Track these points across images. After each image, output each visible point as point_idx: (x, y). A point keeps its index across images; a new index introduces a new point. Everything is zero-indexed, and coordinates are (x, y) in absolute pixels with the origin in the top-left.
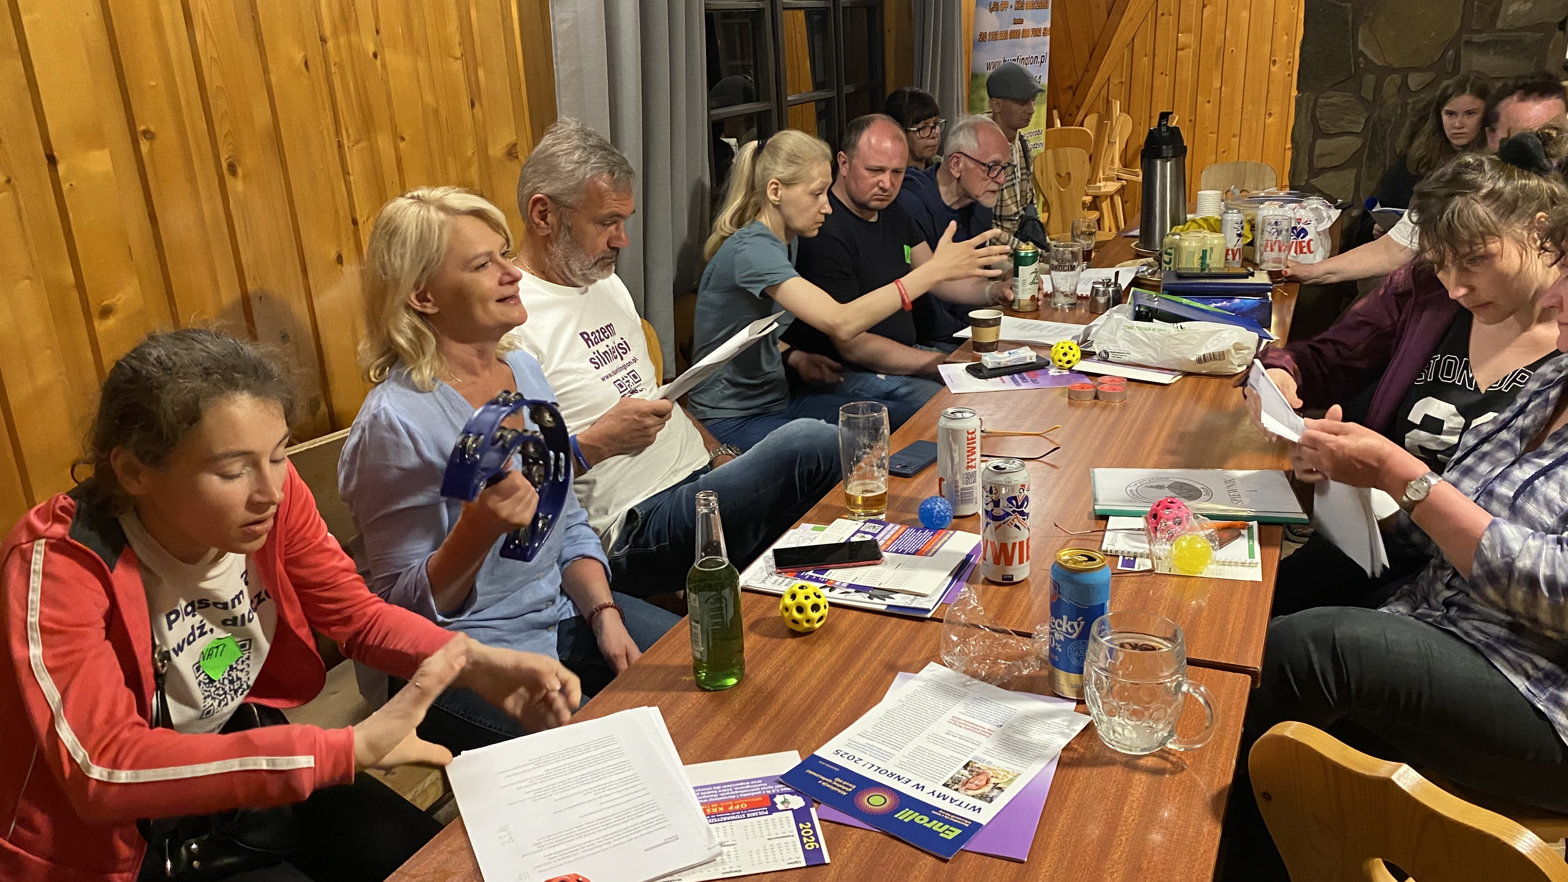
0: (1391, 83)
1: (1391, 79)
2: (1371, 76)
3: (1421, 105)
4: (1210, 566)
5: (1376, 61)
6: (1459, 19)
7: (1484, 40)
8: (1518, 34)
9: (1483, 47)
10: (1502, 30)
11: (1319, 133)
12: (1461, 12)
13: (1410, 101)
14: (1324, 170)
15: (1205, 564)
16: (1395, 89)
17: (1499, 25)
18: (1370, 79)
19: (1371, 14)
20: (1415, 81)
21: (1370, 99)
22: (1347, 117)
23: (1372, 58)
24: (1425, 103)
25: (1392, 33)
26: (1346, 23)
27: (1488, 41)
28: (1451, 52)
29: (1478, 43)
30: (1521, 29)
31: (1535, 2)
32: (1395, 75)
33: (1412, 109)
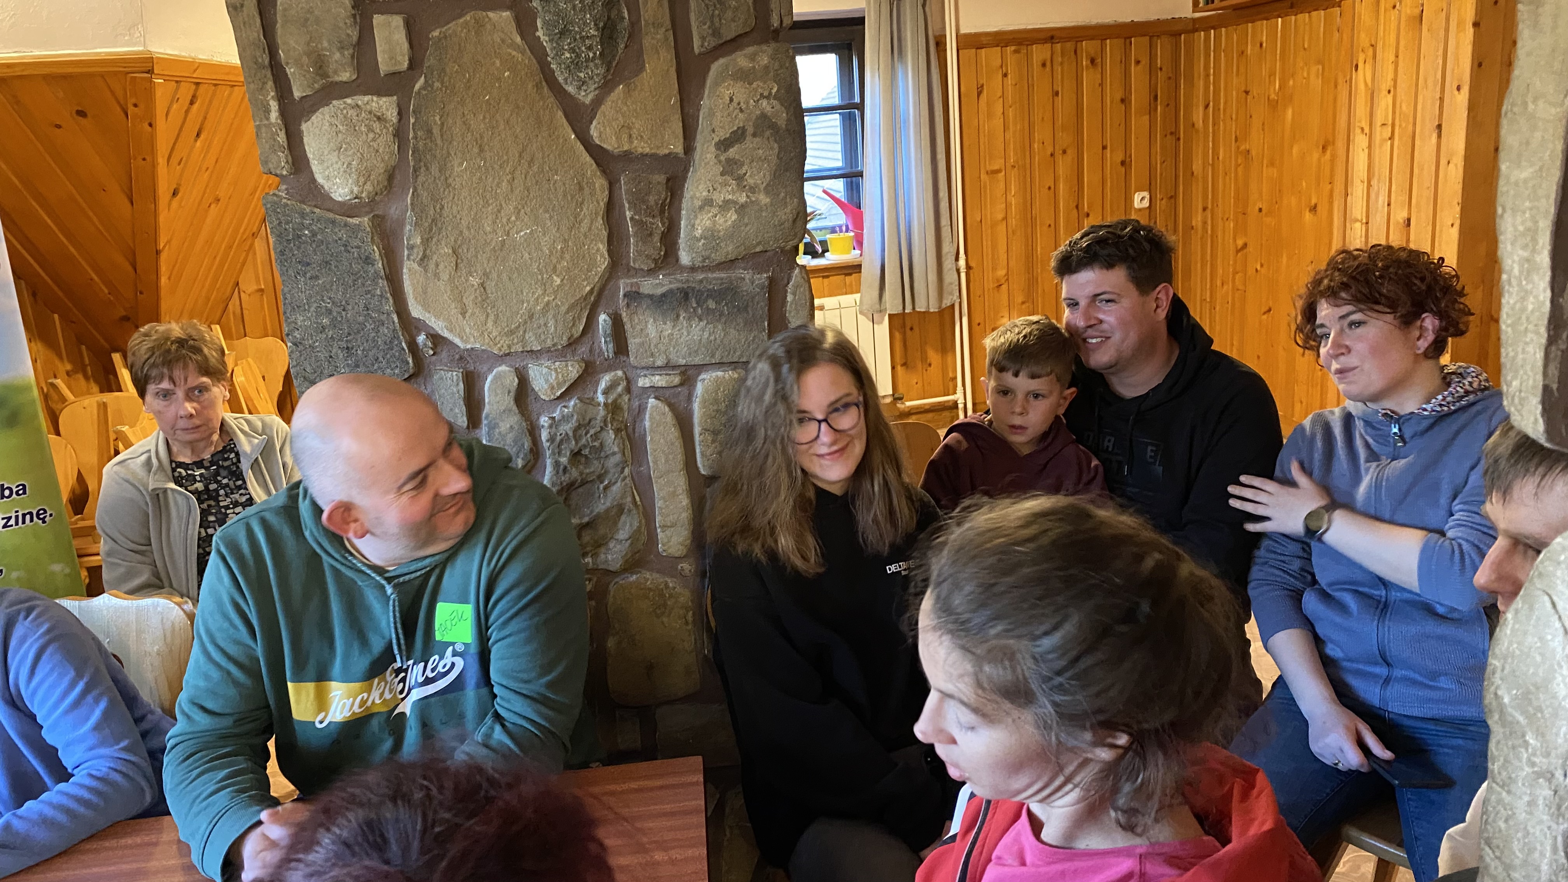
0: (497, 389)
1: (496, 378)
2: (453, 373)
3: (567, 428)
5: (457, 341)
6: (603, 248)
7: (660, 291)
8: (723, 275)
9: (667, 303)
10: (693, 269)
12: (605, 233)
13: (544, 420)
16: (509, 401)
17: (685, 258)
18: (451, 379)
19: (419, 241)
20: (543, 378)
21: (462, 421)
23: (446, 334)
24: (573, 423)
25: (474, 281)
26: (368, 260)
27: (671, 291)
28: (602, 317)
29: (651, 297)
30: (730, 264)
31: (742, 209)
32: (503, 368)
33: (552, 439)
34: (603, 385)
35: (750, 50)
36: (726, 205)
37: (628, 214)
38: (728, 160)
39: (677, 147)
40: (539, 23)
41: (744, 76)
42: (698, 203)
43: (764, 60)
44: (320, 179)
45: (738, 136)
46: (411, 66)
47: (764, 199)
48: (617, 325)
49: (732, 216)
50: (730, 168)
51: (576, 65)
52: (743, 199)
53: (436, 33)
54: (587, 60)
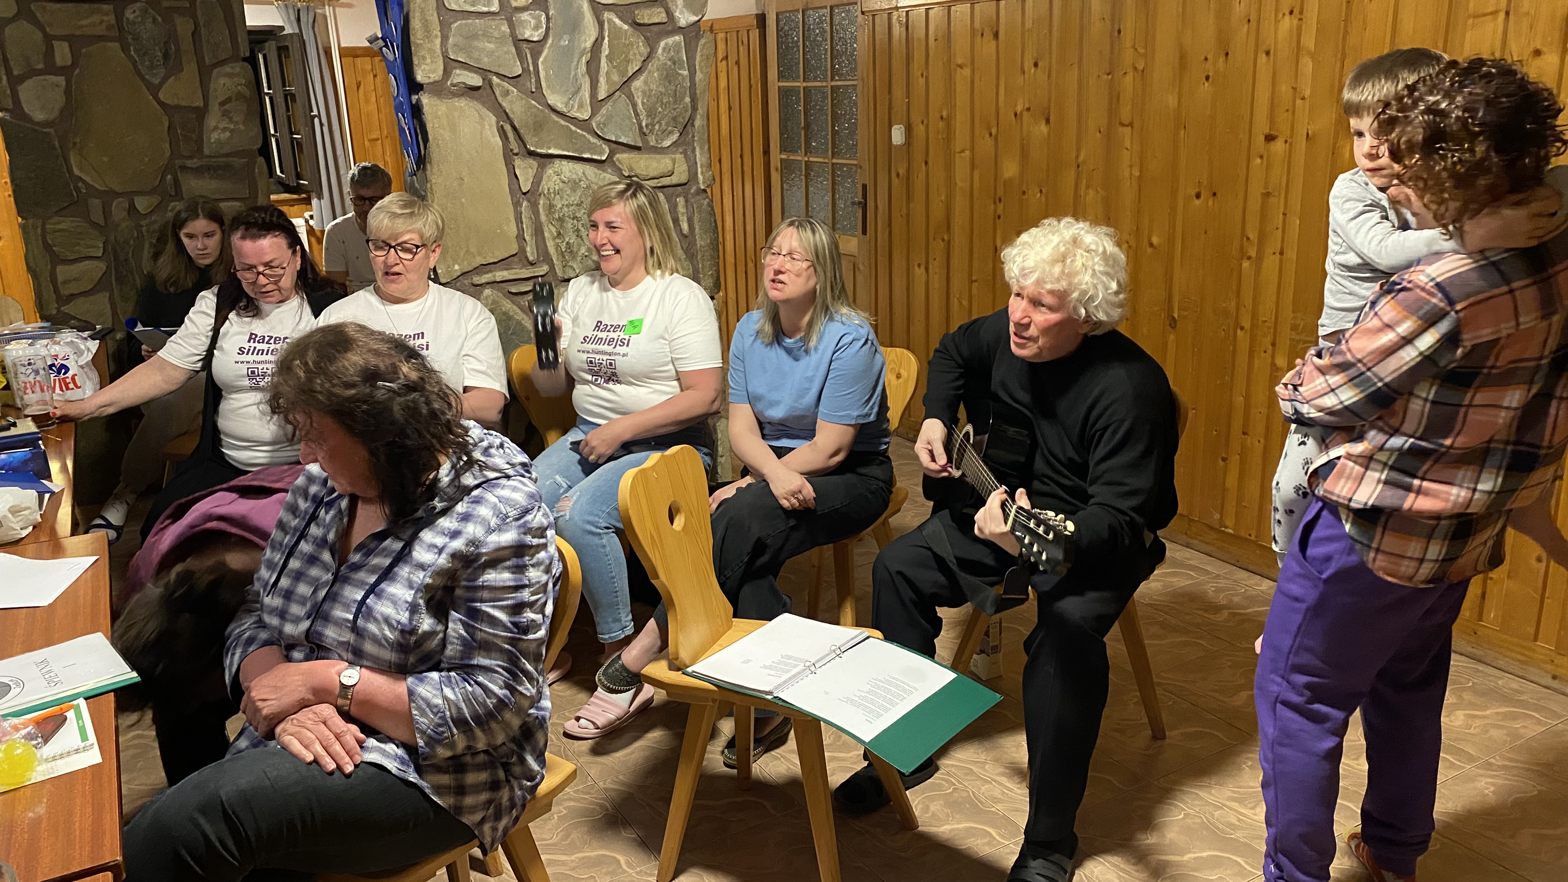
0: (119, 209)
1: (117, 203)
2: (97, 201)
3: (156, 226)
4: (39, 768)
5: (97, 186)
6: (168, 146)
7: (194, 166)
8: (225, 159)
9: (199, 171)
10: (210, 157)
11: (57, 260)
12: (168, 140)
13: (143, 223)
14: (72, 297)
15: (32, 769)
16: (125, 213)
17: (206, 151)
18: (95, 204)
19: (78, 140)
20: (142, 204)
21: (102, 223)
22: (82, 242)
23: (91, 183)
25: (106, 159)
26: (54, 148)
27: (201, 166)
28: (169, 177)
29: (192, 168)
30: (227, 155)
31: (232, 131)
32: (120, 199)
33: (148, 231)
34: (170, 208)
35: (231, 65)
36: (224, 130)
37: (179, 131)
38: (225, 111)
39: (200, 103)
40: (132, 48)
41: (230, 76)
42: (211, 128)
43: (238, 70)
44: (26, 110)
45: (229, 100)
46: (73, 64)
47: (242, 127)
48: (176, 180)
49: (228, 134)
50: (226, 114)
51: (152, 67)
52: (232, 127)
53: (84, 50)
54: (157, 65)
